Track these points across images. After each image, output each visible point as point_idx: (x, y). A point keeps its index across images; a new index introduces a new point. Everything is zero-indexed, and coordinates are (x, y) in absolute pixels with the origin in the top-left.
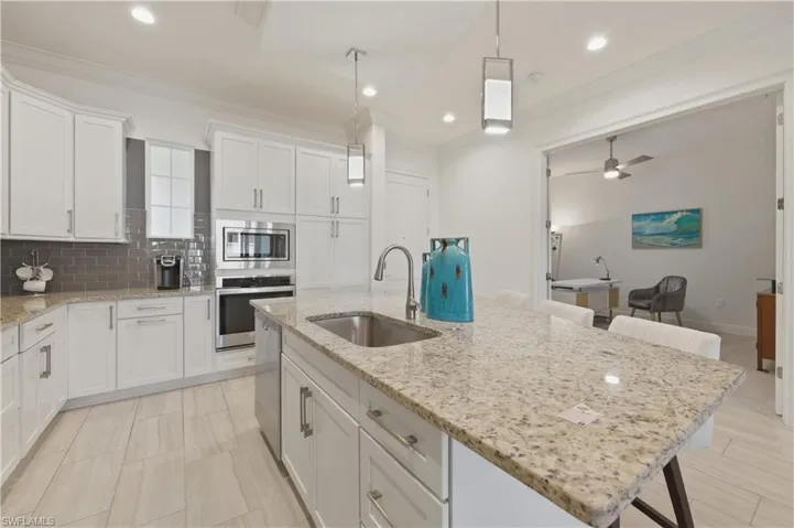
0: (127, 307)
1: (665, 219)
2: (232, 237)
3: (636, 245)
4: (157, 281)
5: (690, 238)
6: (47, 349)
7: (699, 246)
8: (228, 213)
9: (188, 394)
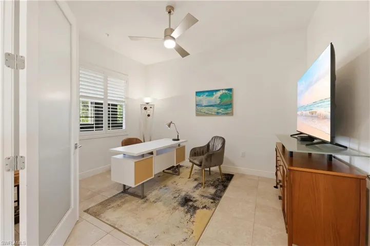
1: (213, 95)
3: (199, 114)
5: (227, 109)
7: (232, 114)
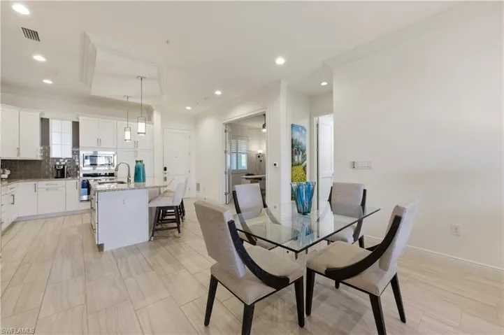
0: (42, 184)
2: (86, 158)
4: (55, 175)
6: (13, 195)
8: (86, 148)
9: (67, 218)
